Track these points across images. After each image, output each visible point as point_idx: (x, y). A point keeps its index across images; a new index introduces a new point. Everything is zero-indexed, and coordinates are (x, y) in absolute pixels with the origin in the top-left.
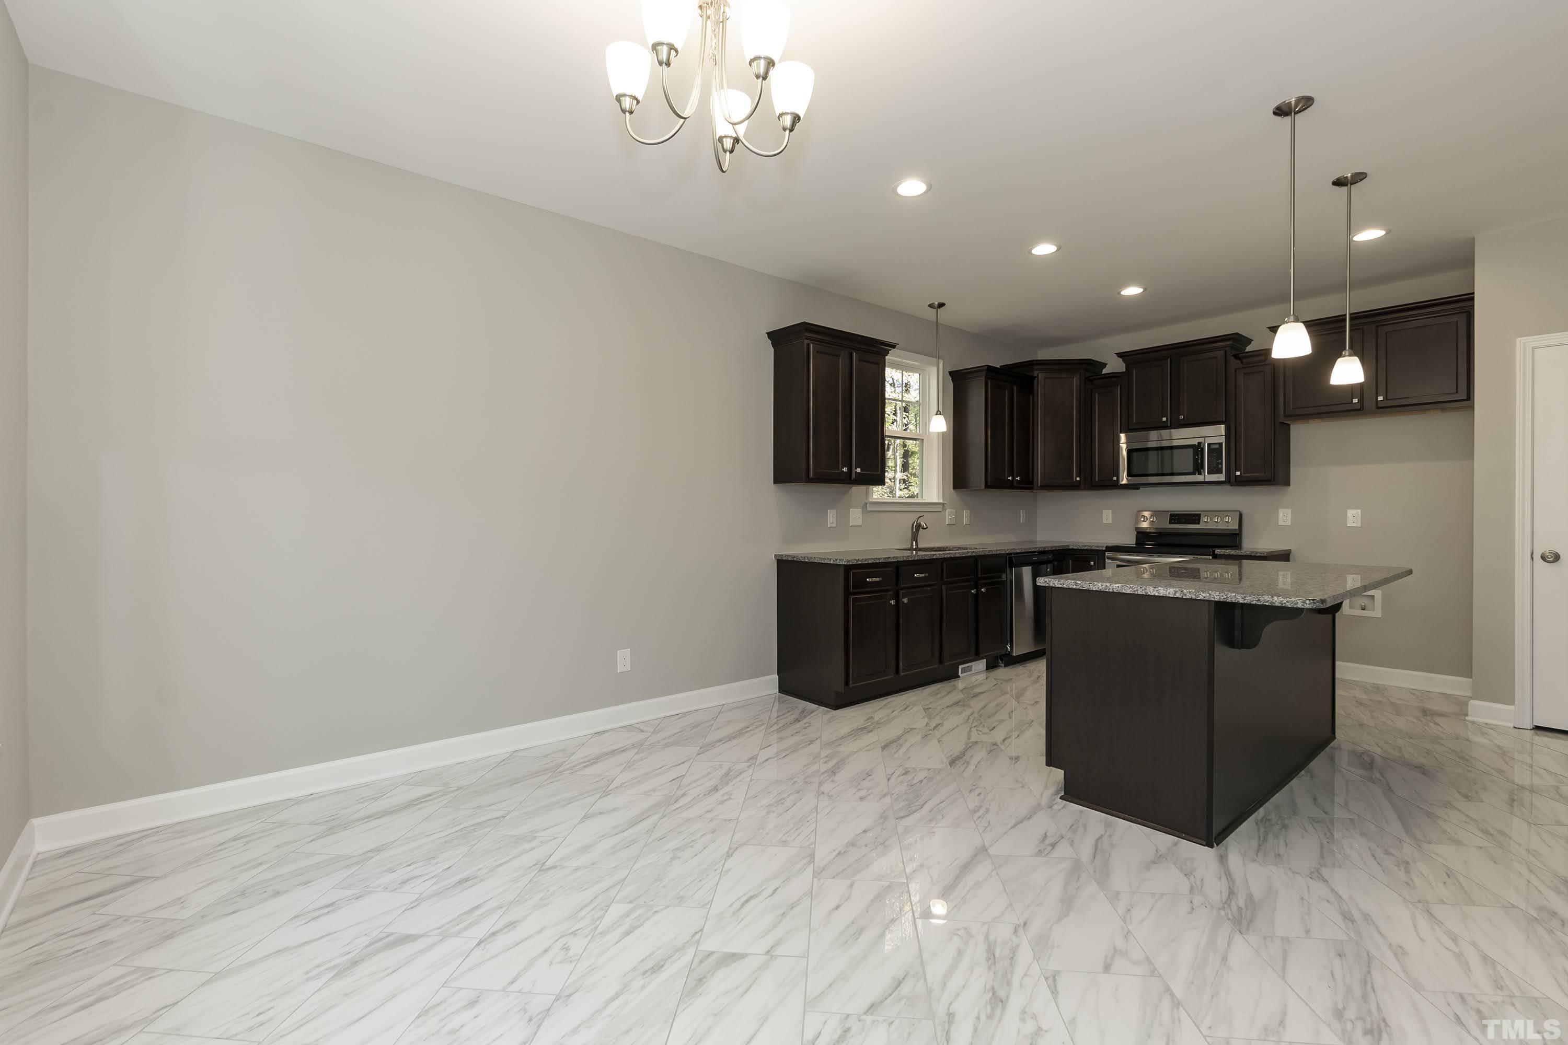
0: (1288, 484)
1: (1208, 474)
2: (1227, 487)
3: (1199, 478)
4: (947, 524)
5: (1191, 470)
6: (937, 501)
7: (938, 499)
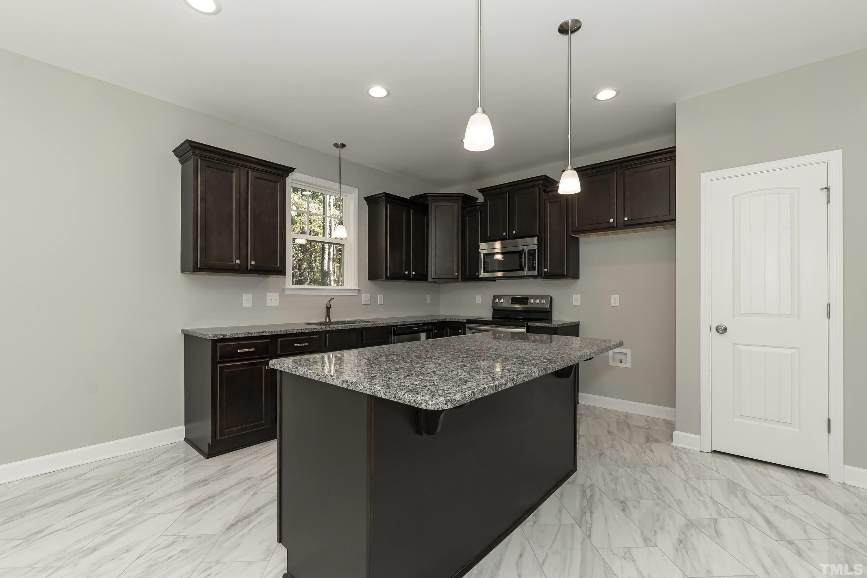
0: (577, 277)
1: (528, 270)
2: (539, 281)
3: (521, 273)
4: (362, 304)
5: (519, 268)
6: (353, 288)
7: (354, 286)
